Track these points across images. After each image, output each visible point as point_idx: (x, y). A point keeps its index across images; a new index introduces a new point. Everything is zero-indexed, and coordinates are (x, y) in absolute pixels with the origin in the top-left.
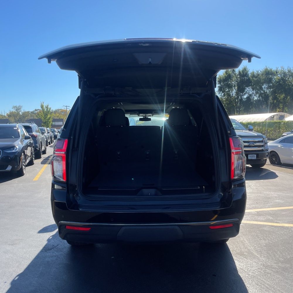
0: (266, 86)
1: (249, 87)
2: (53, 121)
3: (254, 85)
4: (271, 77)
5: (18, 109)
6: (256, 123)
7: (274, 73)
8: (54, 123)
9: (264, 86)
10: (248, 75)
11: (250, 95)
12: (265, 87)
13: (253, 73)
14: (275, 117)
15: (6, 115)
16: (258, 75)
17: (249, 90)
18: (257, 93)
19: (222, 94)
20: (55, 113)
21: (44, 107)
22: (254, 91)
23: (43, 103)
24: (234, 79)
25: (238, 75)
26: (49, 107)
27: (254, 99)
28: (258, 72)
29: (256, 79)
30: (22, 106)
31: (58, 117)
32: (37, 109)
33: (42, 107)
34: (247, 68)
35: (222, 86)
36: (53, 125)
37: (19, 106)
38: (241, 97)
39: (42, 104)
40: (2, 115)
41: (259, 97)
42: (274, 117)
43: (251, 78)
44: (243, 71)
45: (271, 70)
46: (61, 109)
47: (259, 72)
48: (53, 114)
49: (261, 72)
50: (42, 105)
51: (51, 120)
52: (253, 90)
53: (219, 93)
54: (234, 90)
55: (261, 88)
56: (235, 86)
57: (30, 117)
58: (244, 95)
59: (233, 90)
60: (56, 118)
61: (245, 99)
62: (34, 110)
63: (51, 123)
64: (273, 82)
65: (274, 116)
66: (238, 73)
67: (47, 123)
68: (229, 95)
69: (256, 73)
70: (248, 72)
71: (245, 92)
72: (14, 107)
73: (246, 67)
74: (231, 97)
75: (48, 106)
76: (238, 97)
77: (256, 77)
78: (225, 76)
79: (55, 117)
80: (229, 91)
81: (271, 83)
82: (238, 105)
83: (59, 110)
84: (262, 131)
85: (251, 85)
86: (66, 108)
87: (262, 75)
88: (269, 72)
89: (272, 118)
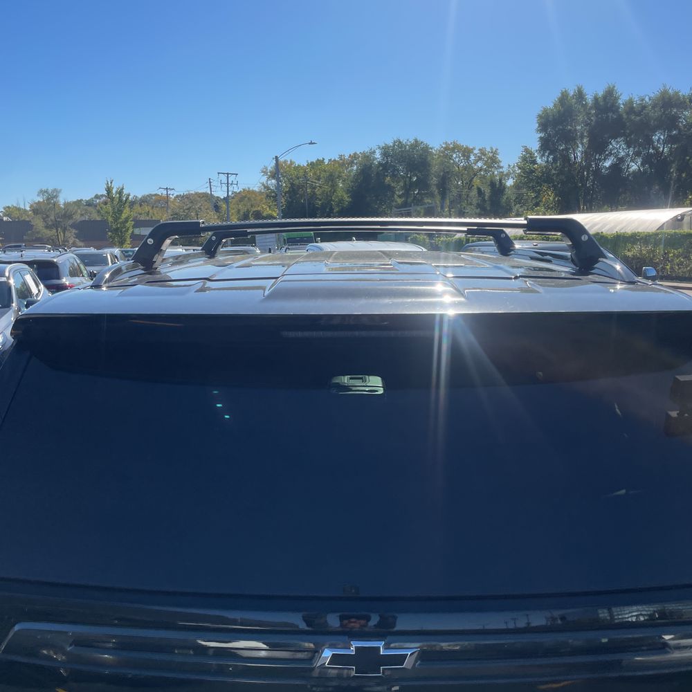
0: (662, 137)
1: (618, 139)
2: (134, 227)
3: (630, 135)
4: (676, 113)
5: (51, 197)
6: (639, 236)
7: (685, 102)
8: (137, 231)
9: (657, 137)
10: (619, 108)
11: (621, 160)
12: (659, 138)
13: (631, 102)
14: (686, 219)
15: (28, 209)
16: (644, 107)
17: (618, 147)
18: (637, 154)
19: (548, 156)
20: (141, 205)
21: (114, 191)
22: (631, 149)
23: (111, 183)
24: (580, 118)
25: (591, 108)
26: (125, 192)
27: (631, 170)
28: (643, 100)
29: (638, 118)
30: (61, 190)
31: (148, 215)
32: (99, 194)
33: (109, 190)
34: (616, 88)
35: (549, 135)
36: (136, 235)
37: (55, 190)
38: (597, 165)
39: (109, 183)
40: (19, 209)
41: (643, 164)
42: (682, 219)
43: (625, 116)
44: (605, 98)
45: (677, 93)
46: (156, 195)
47: (647, 99)
48: (137, 207)
49: (650, 99)
50: (108, 187)
51: (130, 224)
52: (629, 147)
53: (543, 155)
54: (580, 146)
55: (649, 142)
56: (582, 137)
57: (82, 215)
58: (605, 159)
59: (578, 147)
60: (142, 218)
61: (607, 169)
62: (93, 196)
63: (130, 232)
64: (680, 125)
65: (683, 216)
66: (591, 102)
67: (121, 232)
68: (566, 159)
69: (638, 102)
70: (617, 99)
71: (607, 152)
72: (42, 192)
73: (614, 87)
74: (570, 165)
75: (123, 189)
76: (589, 166)
77: (639, 114)
78: (559, 111)
79: (140, 214)
80: (567, 149)
81: (676, 127)
82: (588, 185)
83: (150, 196)
84: (654, 256)
85: (624, 135)
86: (165, 191)
87: (654, 106)
88: (670, 98)
89: (678, 221)
